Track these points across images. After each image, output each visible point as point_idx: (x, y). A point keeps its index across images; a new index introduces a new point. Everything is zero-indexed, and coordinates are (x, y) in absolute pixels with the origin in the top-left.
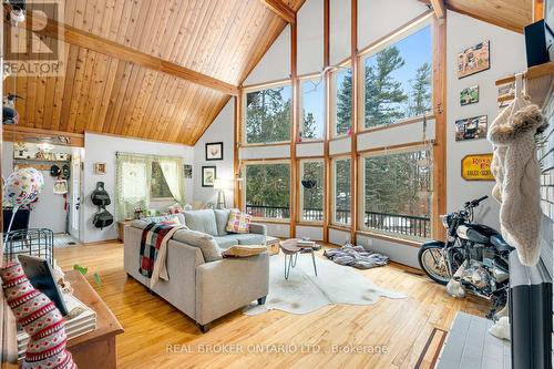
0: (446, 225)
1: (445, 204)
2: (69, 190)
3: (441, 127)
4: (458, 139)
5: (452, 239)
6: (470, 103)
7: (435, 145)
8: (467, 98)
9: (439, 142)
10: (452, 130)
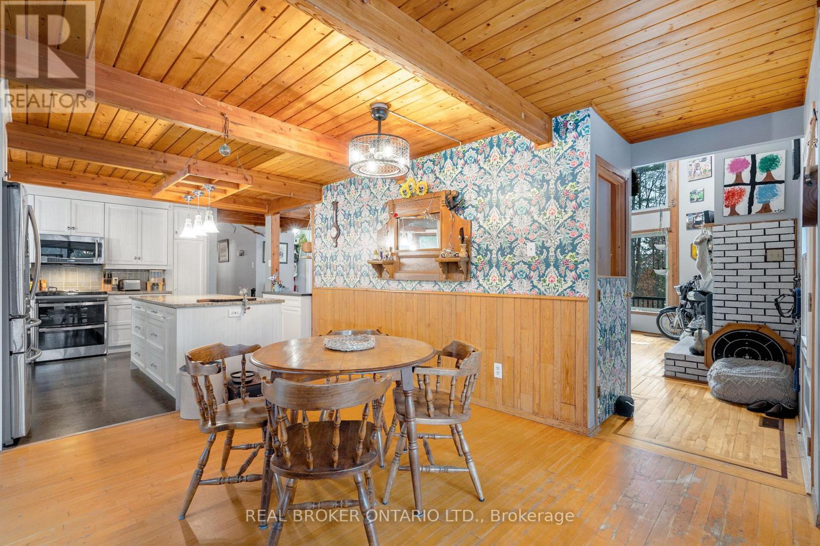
0: (679, 293)
1: (678, 278)
2: (298, 272)
3: (675, 218)
4: (688, 228)
5: (684, 302)
6: (697, 201)
7: (670, 231)
8: (695, 197)
9: (674, 230)
10: (684, 221)
